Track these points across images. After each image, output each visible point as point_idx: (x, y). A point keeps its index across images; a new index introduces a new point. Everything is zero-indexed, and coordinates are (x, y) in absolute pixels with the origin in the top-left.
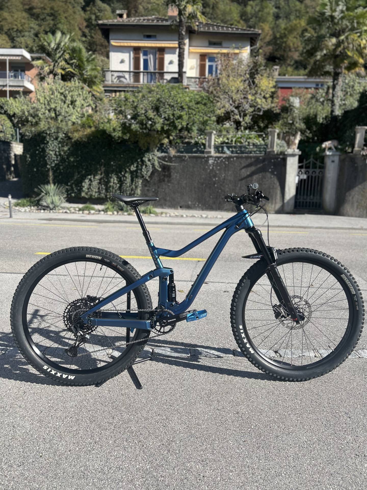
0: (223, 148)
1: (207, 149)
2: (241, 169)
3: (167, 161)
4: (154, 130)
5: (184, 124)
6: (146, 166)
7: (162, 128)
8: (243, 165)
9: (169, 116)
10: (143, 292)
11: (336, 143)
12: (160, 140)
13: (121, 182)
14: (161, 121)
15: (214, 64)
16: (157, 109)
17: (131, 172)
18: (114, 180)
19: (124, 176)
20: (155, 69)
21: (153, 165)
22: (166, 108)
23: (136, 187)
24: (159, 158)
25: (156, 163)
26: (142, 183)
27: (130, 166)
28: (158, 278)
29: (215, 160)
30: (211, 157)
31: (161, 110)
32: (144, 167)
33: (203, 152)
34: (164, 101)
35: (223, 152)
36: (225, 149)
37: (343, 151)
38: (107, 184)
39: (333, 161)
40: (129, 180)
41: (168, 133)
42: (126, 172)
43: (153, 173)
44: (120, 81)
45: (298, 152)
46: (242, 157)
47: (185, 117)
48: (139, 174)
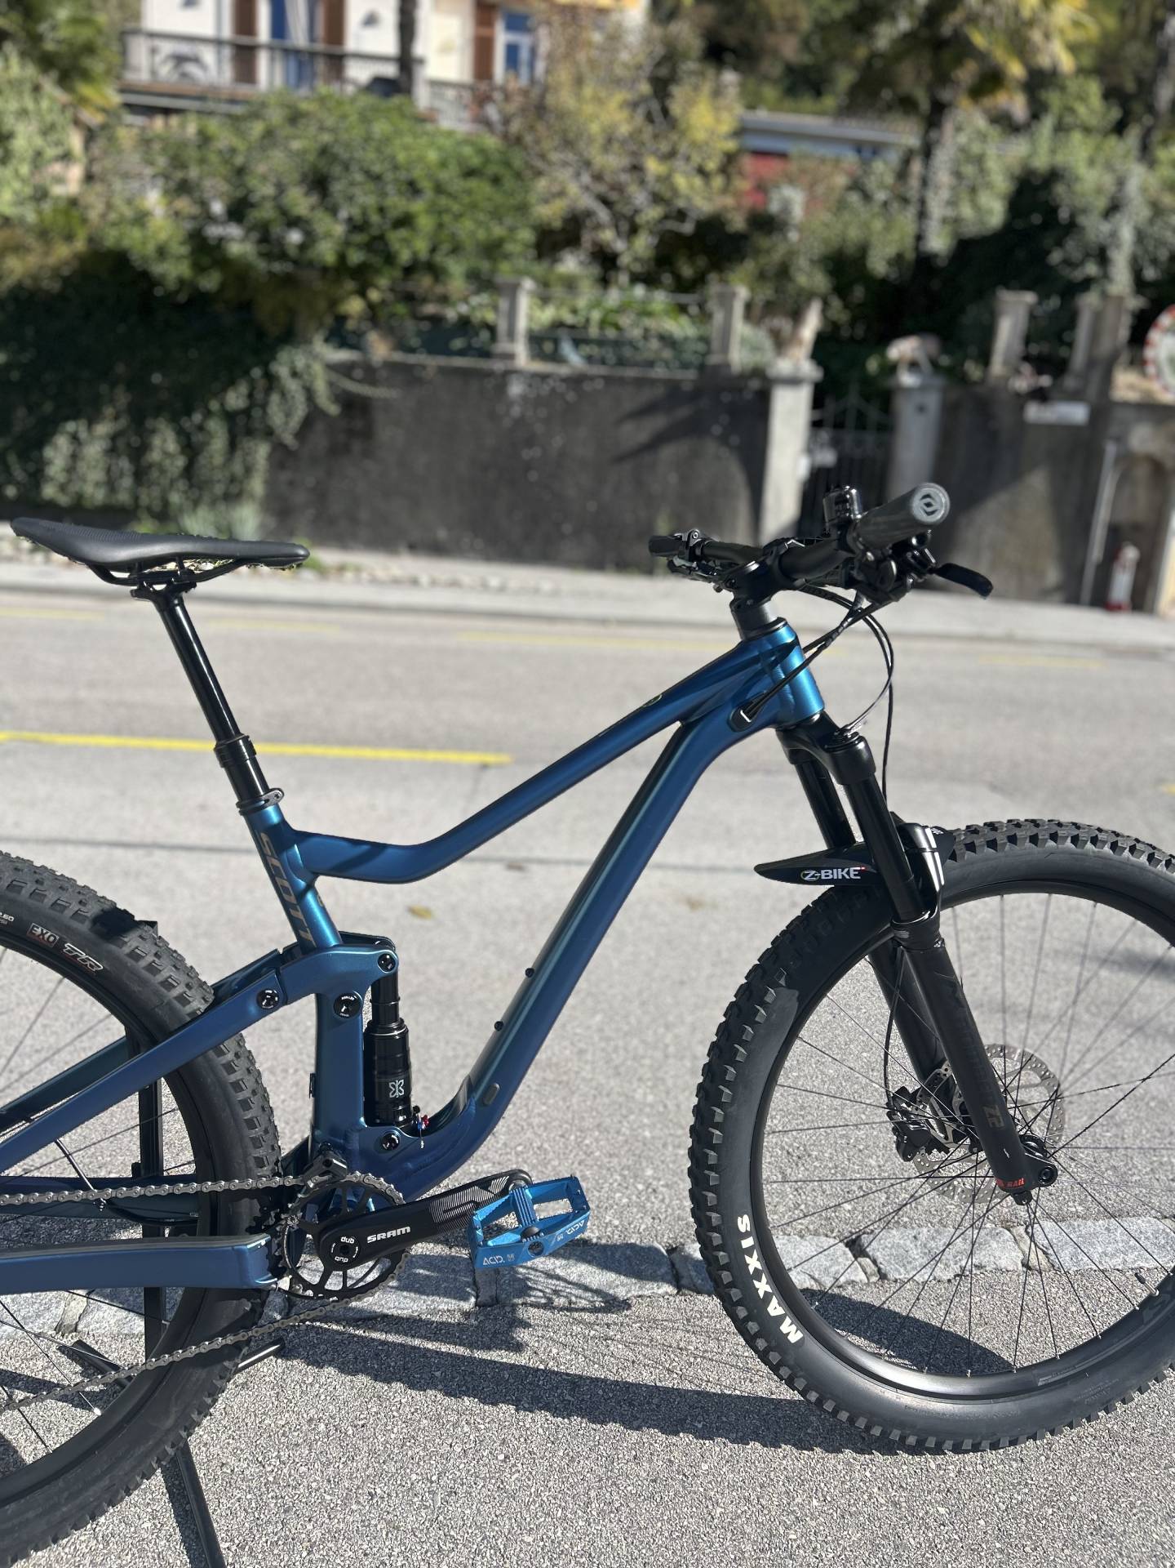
0: (556, 342)
1: (502, 346)
2: (620, 421)
3: (358, 382)
4: (311, 264)
5: (421, 246)
6: (283, 393)
7: (342, 257)
8: (629, 405)
9: (364, 213)
10: (222, 1084)
11: (932, 345)
12: (334, 303)
13: (191, 449)
14: (339, 229)
15: (524, 41)
16: (319, 183)
17: (230, 417)
18: (165, 443)
19: (201, 428)
20: (312, 38)
21: (309, 393)
22: (352, 184)
23: (248, 470)
24: (332, 367)
25: (321, 387)
26: (270, 457)
27: (223, 392)
28: (308, 1004)
29: (530, 386)
30: (516, 372)
31: (337, 188)
32: (275, 398)
33: (486, 354)
34: (345, 155)
35: (556, 357)
36: (567, 349)
37: (954, 375)
38: (138, 453)
39: (921, 409)
40: (218, 443)
41: (362, 277)
42: (208, 414)
43: (307, 423)
44: (184, 75)
45: (809, 370)
46: (622, 381)
47: (425, 223)
48: (257, 425)
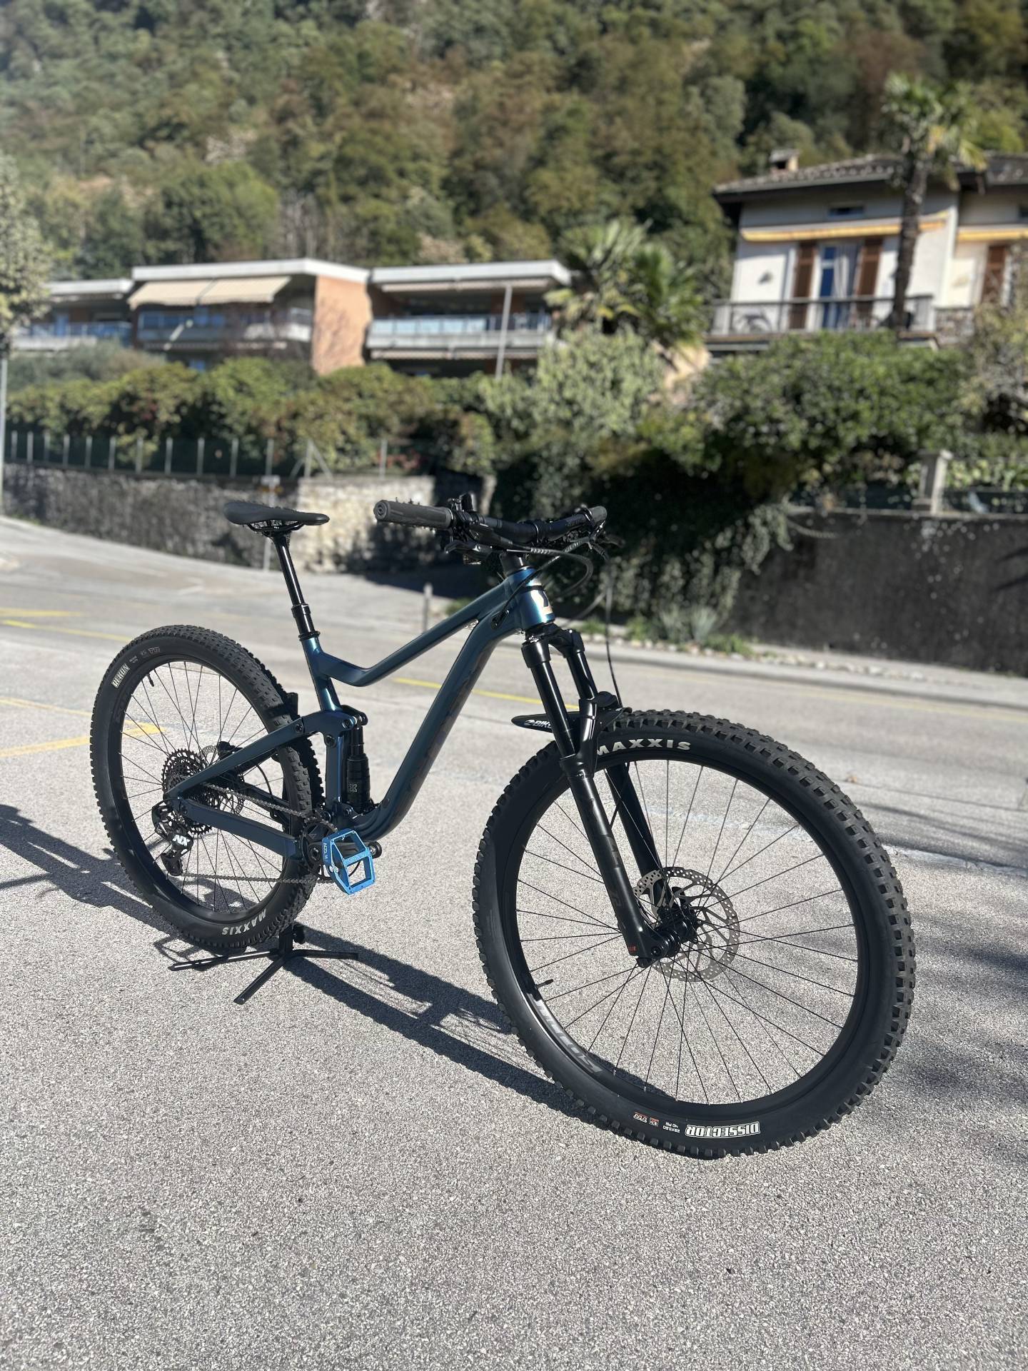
0: (967, 497)
1: (921, 500)
2: (1010, 557)
3: (809, 528)
4: (784, 449)
5: (864, 433)
6: (755, 537)
7: (805, 443)
8: (1018, 544)
9: (823, 412)
12: (798, 474)
13: (689, 574)
14: (803, 425)
16: (794, 395)
17: (717, 552)
18: (673, 570)
19: (697, 560)
20: (850, 291)
21: (773, 537)
22: (818, 395)
23: (724, 589)
24: (791, 518)
25: (782, 533)
26: (740, 580)
27: (715, 536)
29: (939, 528)
30: (930, 519)
31: (807, 397)
32: (749, 540)
33: (908, 506)
34: (815, 377)
35: (963, 507)
36: (974, 501)
38: (655, 577)
40: (707, 571)
41: (818, 456)
42: (704, 550)
43: (769, 557)
44: (754, 328)
46: (1016, 524)
47: (868, 416)
48: (735, 558)
